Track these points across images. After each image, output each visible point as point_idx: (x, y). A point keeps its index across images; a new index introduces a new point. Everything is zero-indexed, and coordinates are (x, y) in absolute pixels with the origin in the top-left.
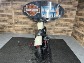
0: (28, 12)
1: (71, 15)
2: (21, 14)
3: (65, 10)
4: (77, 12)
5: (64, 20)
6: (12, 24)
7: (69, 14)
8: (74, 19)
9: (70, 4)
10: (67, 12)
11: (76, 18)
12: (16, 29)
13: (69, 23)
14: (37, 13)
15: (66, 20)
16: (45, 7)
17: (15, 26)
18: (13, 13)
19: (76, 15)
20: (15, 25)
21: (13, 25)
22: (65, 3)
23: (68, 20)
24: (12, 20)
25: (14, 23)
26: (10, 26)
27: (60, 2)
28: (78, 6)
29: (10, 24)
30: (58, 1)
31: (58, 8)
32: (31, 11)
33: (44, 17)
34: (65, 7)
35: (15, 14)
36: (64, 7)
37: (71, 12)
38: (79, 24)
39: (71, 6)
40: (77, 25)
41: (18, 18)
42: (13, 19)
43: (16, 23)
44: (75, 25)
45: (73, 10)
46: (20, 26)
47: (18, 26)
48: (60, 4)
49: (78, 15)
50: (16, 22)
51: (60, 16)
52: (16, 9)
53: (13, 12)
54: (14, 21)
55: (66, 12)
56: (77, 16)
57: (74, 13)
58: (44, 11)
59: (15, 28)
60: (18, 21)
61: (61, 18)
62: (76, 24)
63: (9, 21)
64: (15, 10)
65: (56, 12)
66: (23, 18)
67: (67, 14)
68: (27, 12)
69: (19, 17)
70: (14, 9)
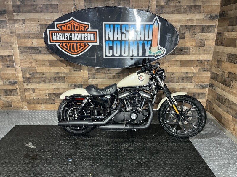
0: (61, 43)
1: (201, 44)
2: (40, 53)
3: (178, 30)
4: (219, 34)
5: (179, 63)
6: (15, 83)
7: (194, 43)
8: (209, 57)
9: (193, 11)
10: (188, 35)
11: (216, 53)
12: (28, 98)
13: (195, 70)
14: (91, 44)
15: (184, 63)
16: (114, 25)
17: (26, 90)
18: (17, 51)
19: (217, 44)
20: (26, 86)
21: (17, 86)
22: (178, 10)
23: (192, 61)
24: (14, 72)
25: (21, 80)
26: (11, 91)
27: (162, 7)
28: (222, 16)
29: (10, 82)
30: (154, 4)
31: (157, 26)
32: (71, 39)
33: (113, 55)
34: (180, 21)
35: (21, 52)
36: (176, 21)
37: (199, 35)
38: (230, 73)
39: (197, 18)
40: (222, 75)
41: (31, 63)
42: (18, 68)
43: (27, 80)
44: (214, 77)
45: (204, 29)
46: (40, 89)
47: (33, 90)
48: (162, 12)
49: (222, 44)
50: (28, 76)
51: (164, 50)
52: (25, 38)
53: (16, 46)
54: (20, 75)
55: (184, 38)
56: (220, 48)
57: (211, 37)
58: (111, 39)
59: (27, 94)
60: (33, 74)
61: (168, 57)
62: (220, 73)
63: (7, 76)
64: (23, 40)
65: (150, 39)
66: (48, 63)
67: (188, 42)
68: (57, 44)
69: (36, 61)
70: (19, 37)
